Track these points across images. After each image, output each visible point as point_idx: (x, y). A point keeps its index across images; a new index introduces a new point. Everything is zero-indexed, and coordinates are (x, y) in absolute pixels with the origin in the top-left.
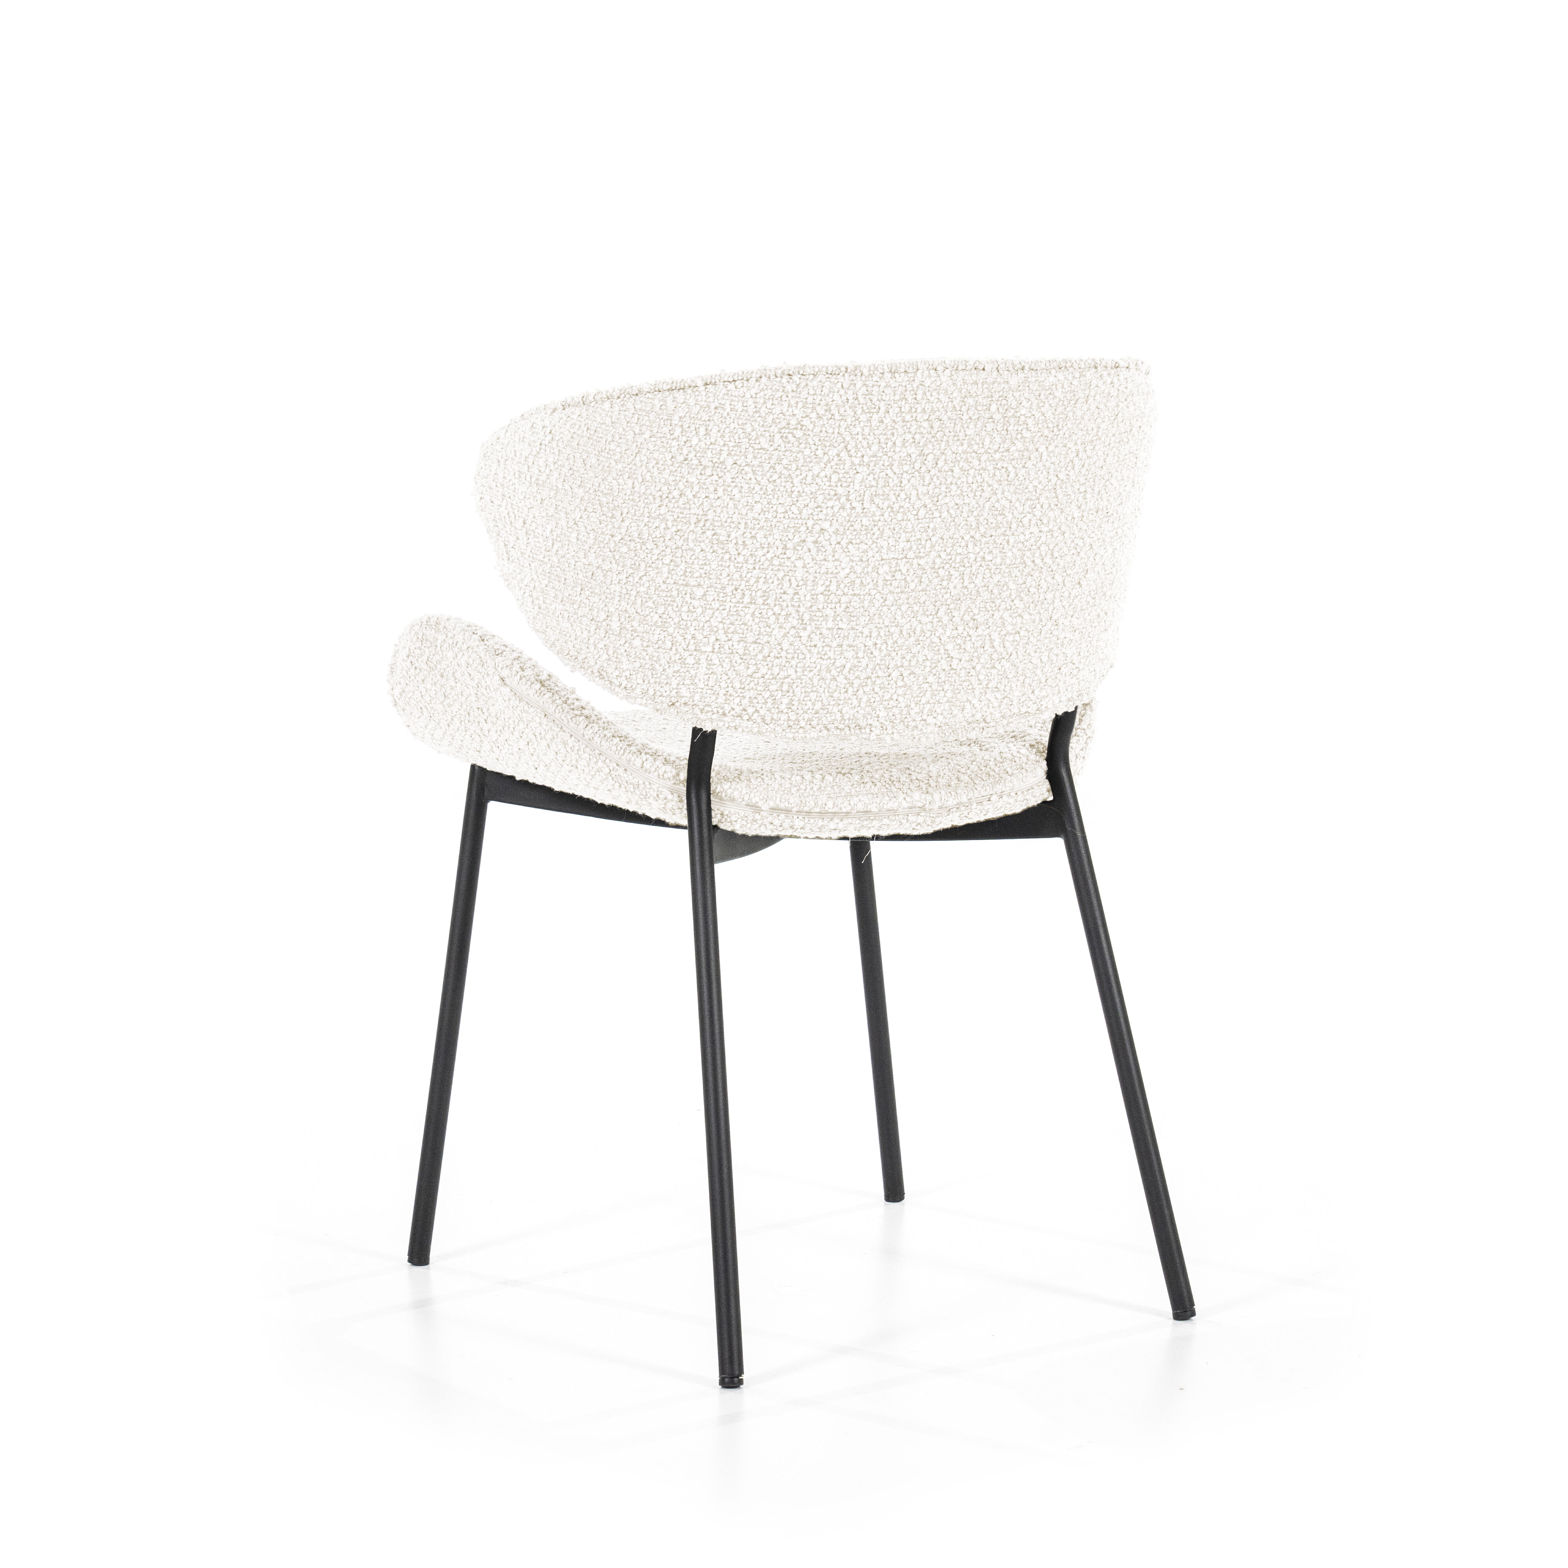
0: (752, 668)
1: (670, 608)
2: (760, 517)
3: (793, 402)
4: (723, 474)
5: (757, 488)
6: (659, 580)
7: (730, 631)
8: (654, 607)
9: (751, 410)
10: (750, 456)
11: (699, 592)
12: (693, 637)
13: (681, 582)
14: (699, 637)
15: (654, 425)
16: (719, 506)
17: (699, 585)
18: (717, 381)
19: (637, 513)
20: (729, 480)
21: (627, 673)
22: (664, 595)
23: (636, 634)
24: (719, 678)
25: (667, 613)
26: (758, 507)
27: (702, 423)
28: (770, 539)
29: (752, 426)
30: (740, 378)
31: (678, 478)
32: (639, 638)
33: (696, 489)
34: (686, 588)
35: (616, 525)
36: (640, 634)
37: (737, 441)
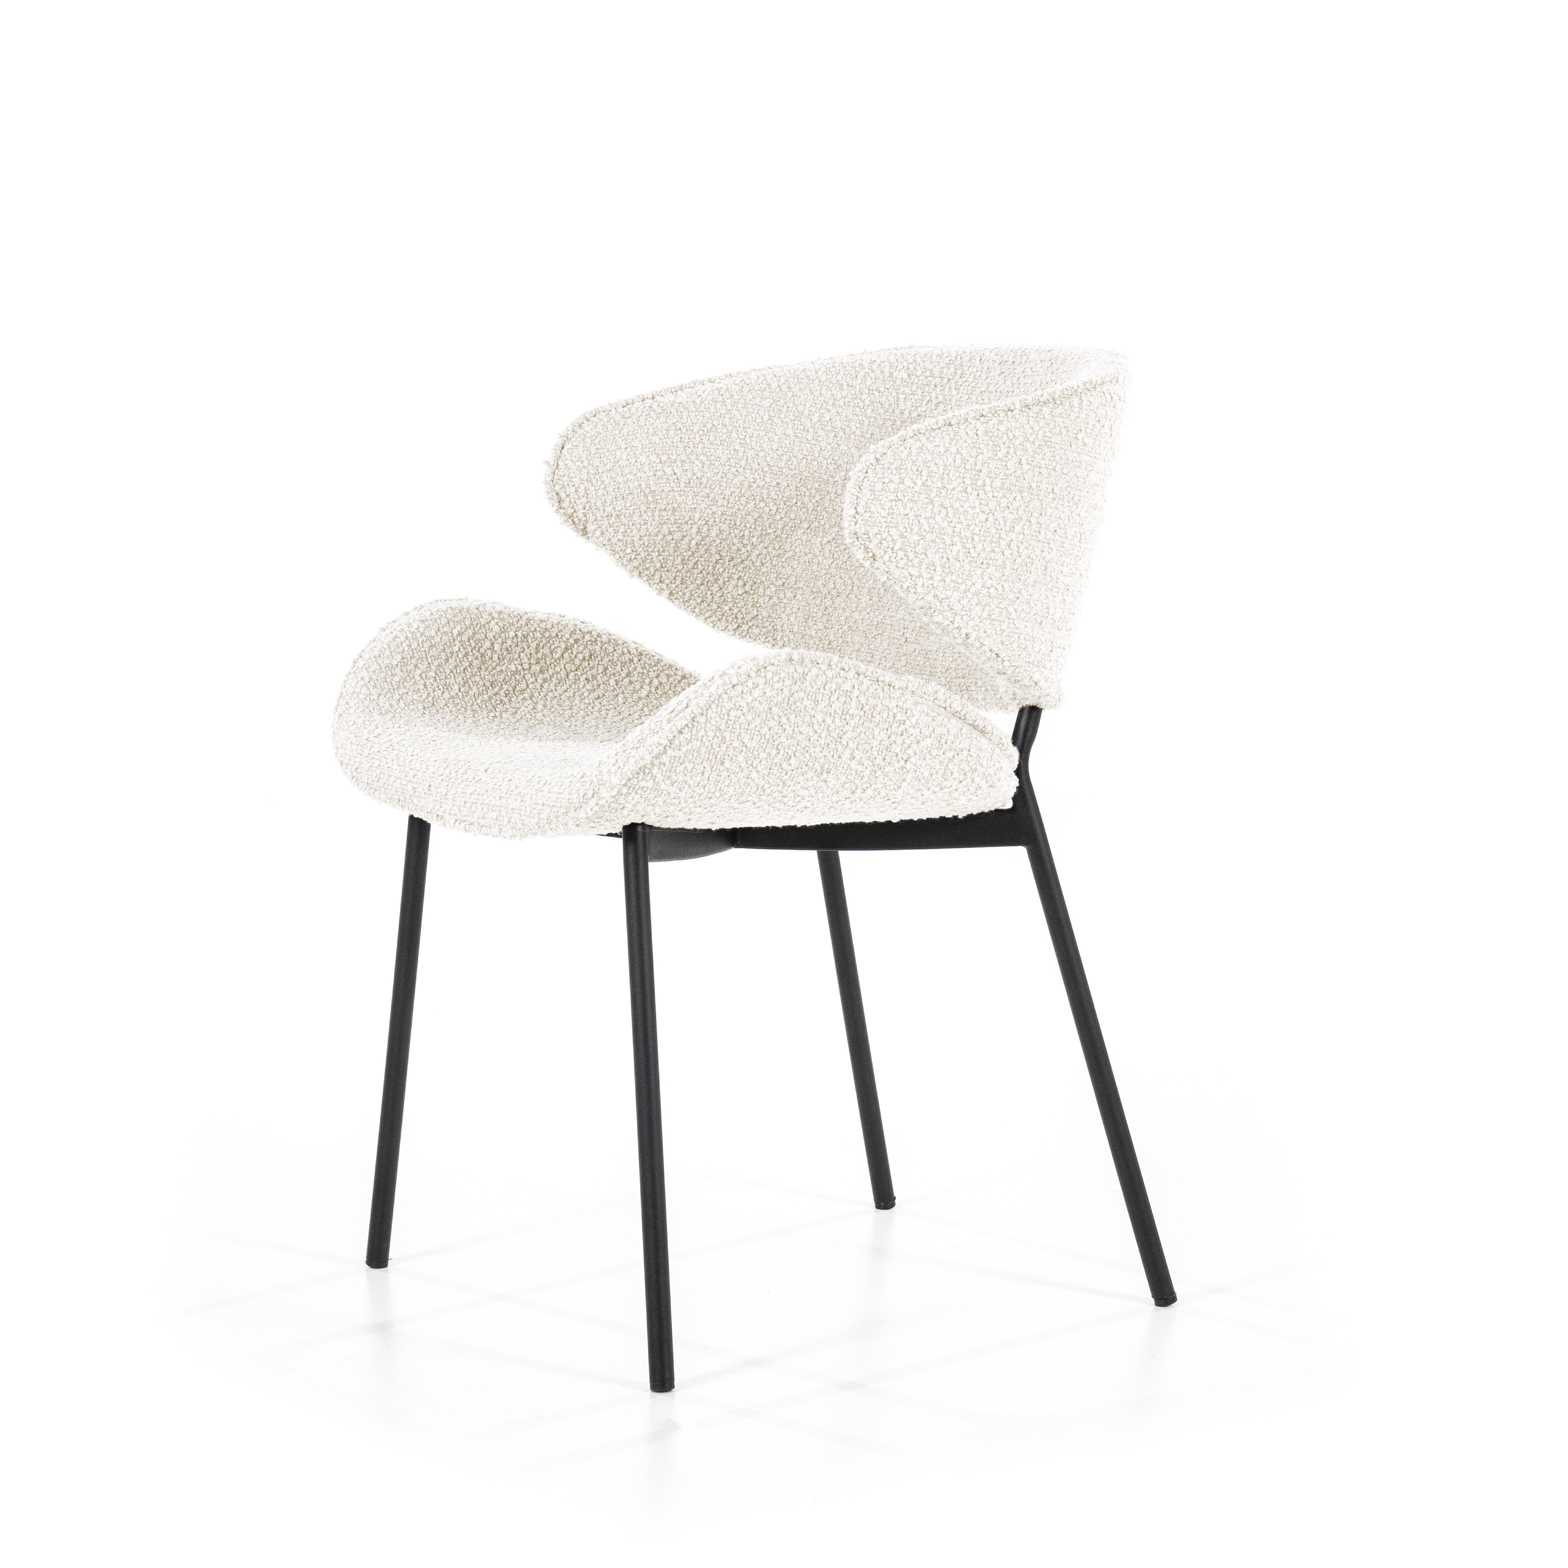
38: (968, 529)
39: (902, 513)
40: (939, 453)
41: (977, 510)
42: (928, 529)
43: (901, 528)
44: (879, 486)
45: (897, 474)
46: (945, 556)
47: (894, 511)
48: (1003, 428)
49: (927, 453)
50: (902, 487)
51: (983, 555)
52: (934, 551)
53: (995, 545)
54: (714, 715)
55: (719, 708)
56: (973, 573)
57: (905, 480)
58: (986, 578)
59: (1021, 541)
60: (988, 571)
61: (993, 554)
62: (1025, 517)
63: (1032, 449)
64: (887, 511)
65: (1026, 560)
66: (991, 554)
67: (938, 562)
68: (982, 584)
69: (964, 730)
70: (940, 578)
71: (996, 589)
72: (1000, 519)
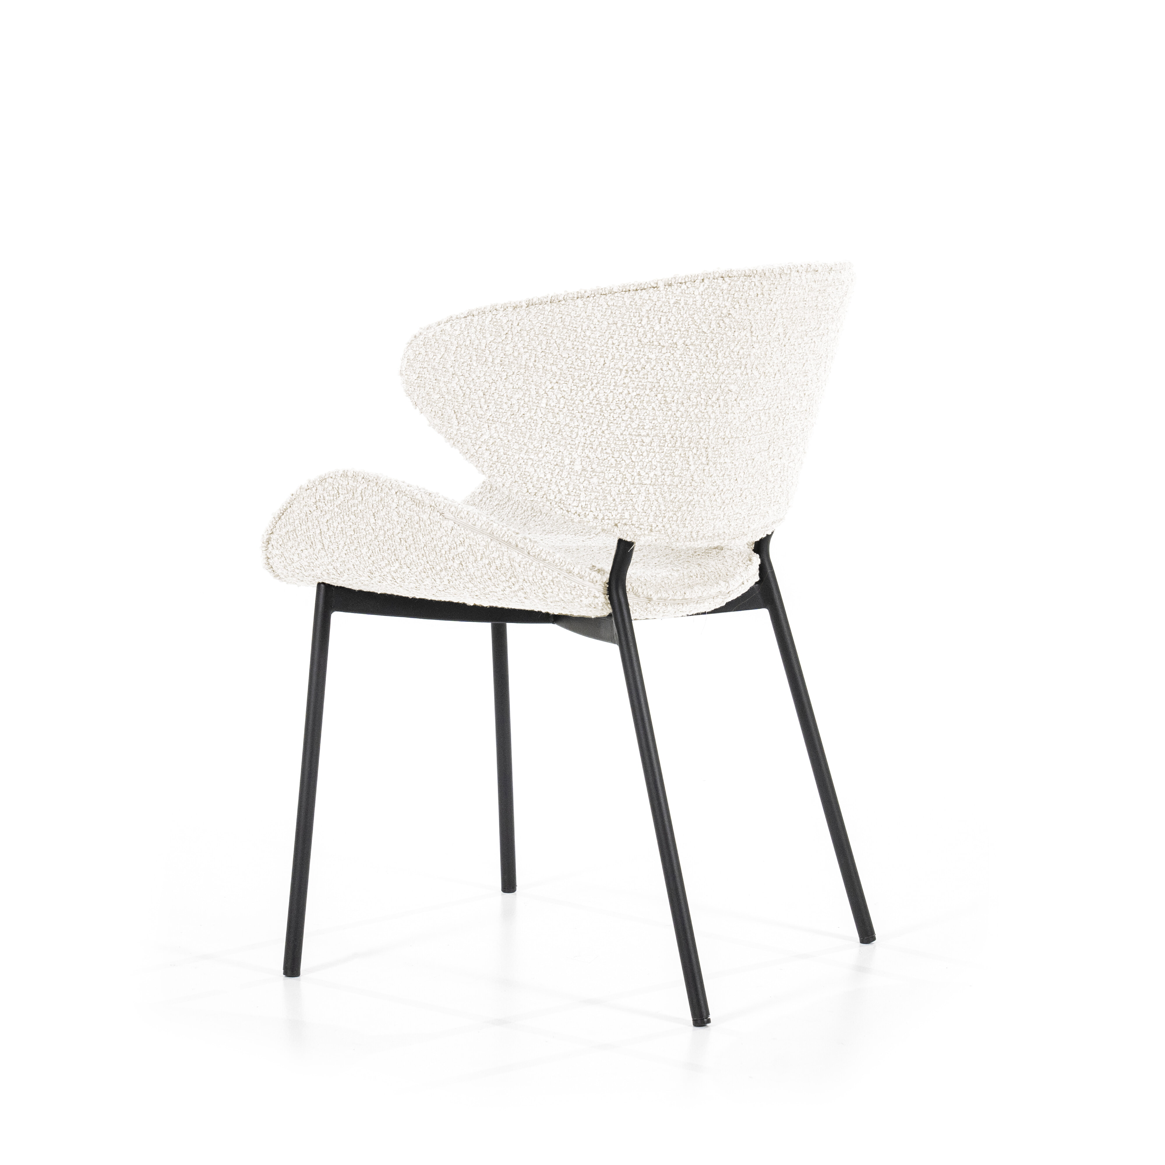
0: (673, 495)
1: (623, 453)
2: (694, 383)
3: (726, 297)
4: (674, 352)
5: (695, 361)
6: (618, 432)
7: (664, 468)
8: (611, 452)
9: (698, 304)
10: (694, 338)
11: (647, 440)
12: (639, 474)
13: (634, 433)
14: (642, 473)
15: (625, 317)
16: (668, 376)
17: (648, 435)
18: (673, 282)
19: (605, 383)
20: (678, 356)
21: (583, 504)
22: (620, 443)
23: (594, 474)
24: (651, 503)
25: (621, 456)
26: (695, 375)
27: (663, 314)
28: (699, 399)
29: (698, 315)
30: (690, 280)
31: (641, 356)
32: (596, 477)
33: (653, 363)
34: (637, 438)
35: (586, 392)
36: (597, 474)
37: (687, 327)
38: (476, 393)
41: (482, 380)
42: (446, 391)
44: (412, 357)
45: (424, 349)
46: (459, 411)
57: (430, 353)
58: (493, 431)
59: (523, 406)
60: (494, 426)
61: (498, 414)
62: (525, 387)
63: (528, 336)
64: (417, 375)
65: (529, 421)
66: (496, 413)
67: (455, 415)
68: (490, 435)
69: (492, 544)
70: (457, 427)
71: (501, 440)
72: (501, 387)
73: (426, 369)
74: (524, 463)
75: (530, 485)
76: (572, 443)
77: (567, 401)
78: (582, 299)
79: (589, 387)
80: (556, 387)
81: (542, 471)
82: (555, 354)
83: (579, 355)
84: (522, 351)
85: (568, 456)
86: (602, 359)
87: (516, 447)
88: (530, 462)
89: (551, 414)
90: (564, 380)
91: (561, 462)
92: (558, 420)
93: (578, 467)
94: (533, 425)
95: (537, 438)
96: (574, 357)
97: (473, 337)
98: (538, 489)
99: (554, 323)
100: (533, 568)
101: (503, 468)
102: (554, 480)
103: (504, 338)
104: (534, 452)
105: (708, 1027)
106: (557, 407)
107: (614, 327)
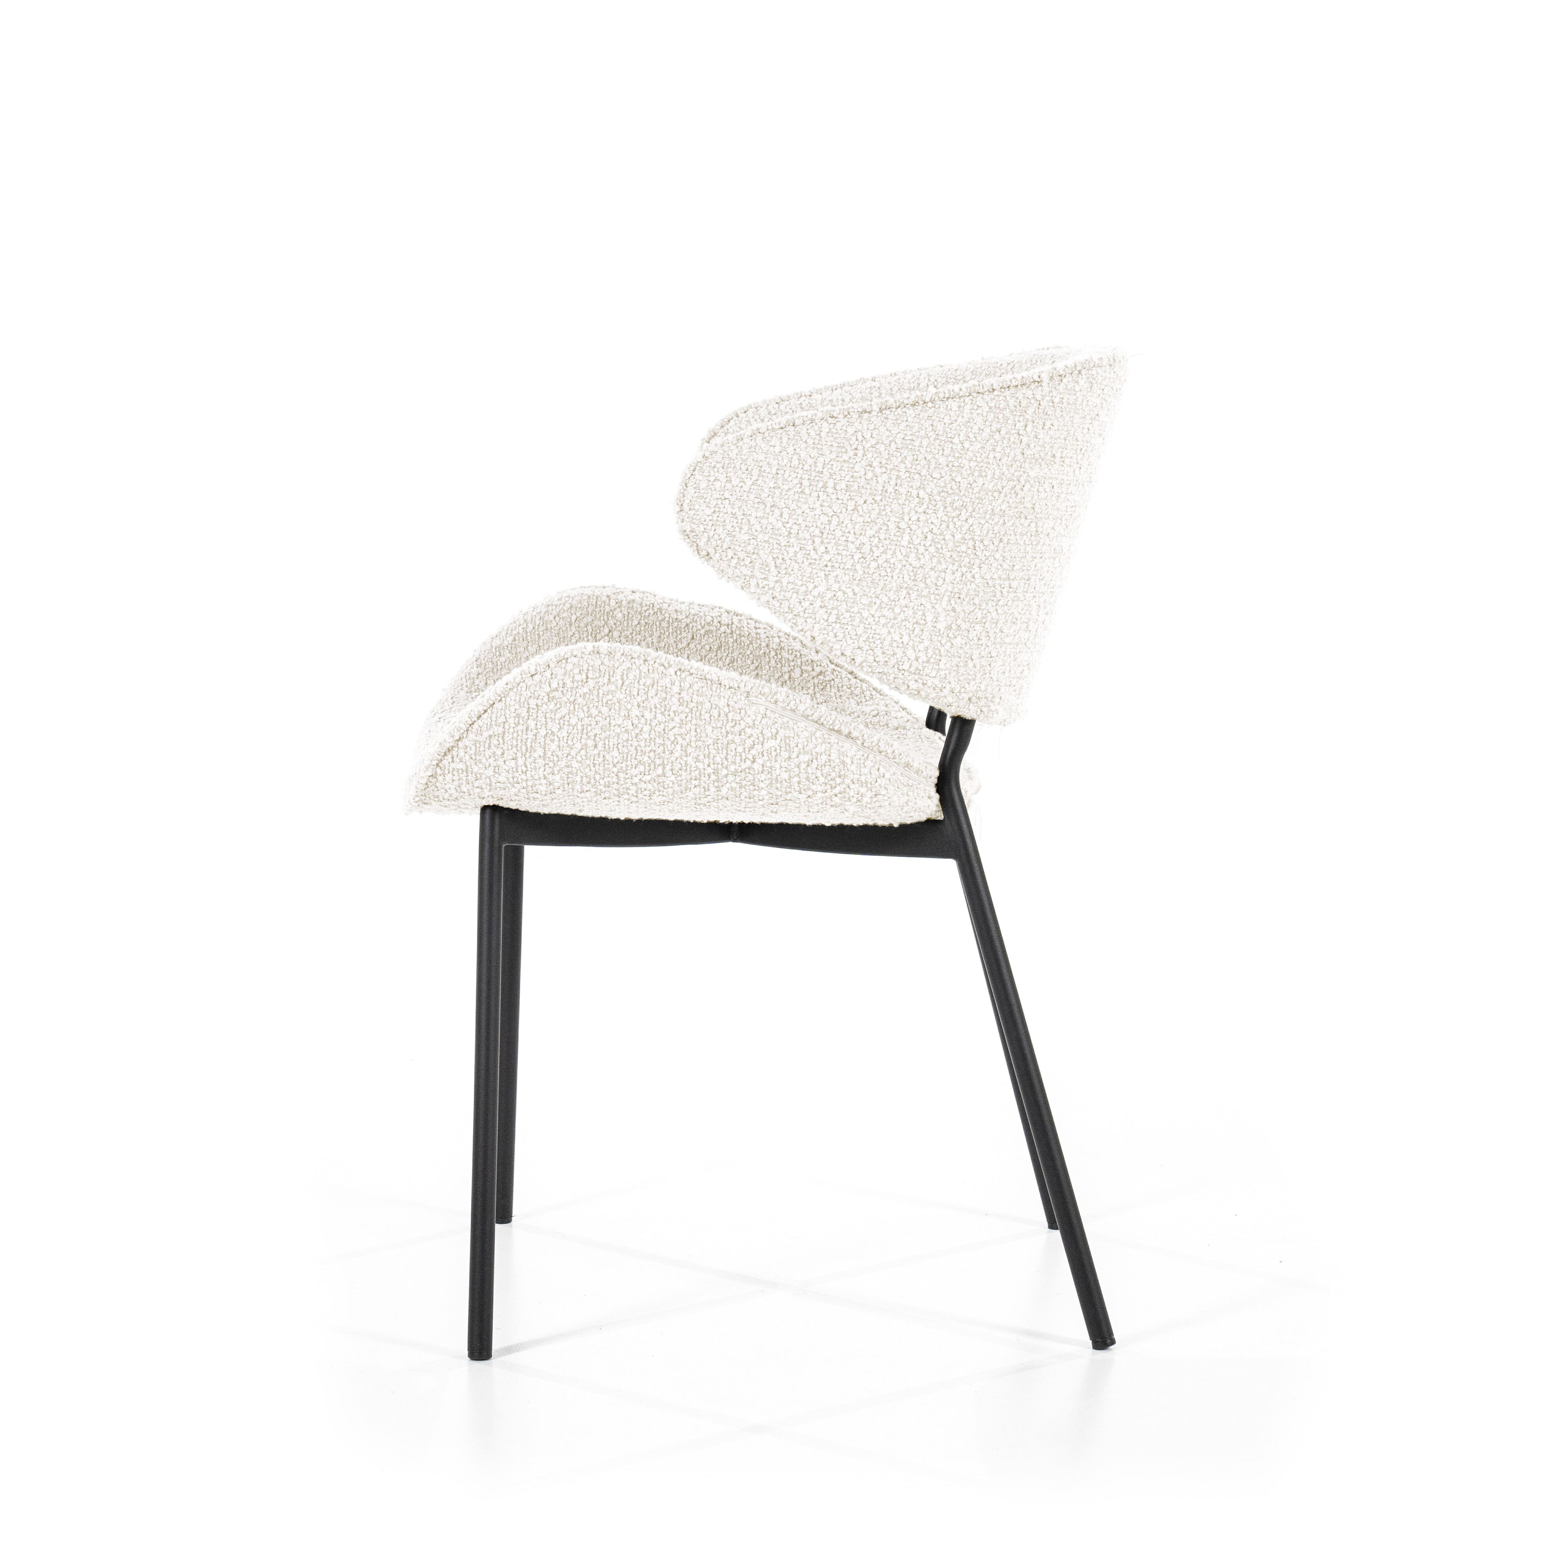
35: (958, 524)
38: (808, 531)
39: (729, 512)
40: (773, 453)
41: (817, 512)
42: (759, 529)
43: (729, 527)
44: (703, 485)
45: (724, 473)
46: (780, 557)
47: (721, 510)
48: (851, 430)
49: (760, 453)
50: (729, 486)
51: (827, 557)
52: (768, 552)
53: (842, 548)
54: (512, 703)
55: (518, 696)
56: (815, 576)
57: (733, 479)
58: (831, 581)
59: (876, 546)
60: (834, 574)
61: (840, 557)
62: (881, 521)
63: (887, 452)
64: (713, 510)
65: (884, 565)
66: (837, 557)
67: (773, 563)
68: (826, 587)
69: (818, 734)
70: (776, 579)
71: (844, 593)
72: (847, 521)
73: (727, 500)
74: (874, 623)
75: (878, 652)
76: (937, 592)
77: (935, 536)
78: (954, 399)
79: (963, 517)
80: (923, 518)
81: (897, 632)
82: (922, 474)
83: (953, 475)
84: (878, 471)
85: (930, 610)
86: (981, 479)
87: (865, 601)
88: (883, 621)
89: (913, 555)
90: (934, 508)
91: (921, 619)
92: (922, 562)
93: (941, 625)
94: (889, 570)
95: (894, 588)
96: (948, 478)
97: (803, 454)
98: (888, 656)
99: (923, 433)
100: (868, 763)
101: (843, 631)
102: (911, 643)
103: (851, 453)
104: (888, 607)
105: (1111, 1350)
106: (922, 544)
107: (997, 436)
